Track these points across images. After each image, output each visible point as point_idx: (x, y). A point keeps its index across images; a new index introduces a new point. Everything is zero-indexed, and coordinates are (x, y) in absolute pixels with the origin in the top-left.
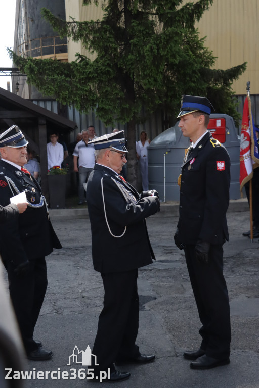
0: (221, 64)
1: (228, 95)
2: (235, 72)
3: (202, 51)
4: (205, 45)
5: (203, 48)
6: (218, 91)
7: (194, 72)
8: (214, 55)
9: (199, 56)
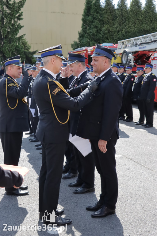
0: (31, 50)
1: (33, 58)
2: (34, 53)
3: (27, 45)
4: (28, 43)
5: (27, 44)
6: (30, 57)
7: (22, 52)
8: (31, 46)
9: (27, 46)
